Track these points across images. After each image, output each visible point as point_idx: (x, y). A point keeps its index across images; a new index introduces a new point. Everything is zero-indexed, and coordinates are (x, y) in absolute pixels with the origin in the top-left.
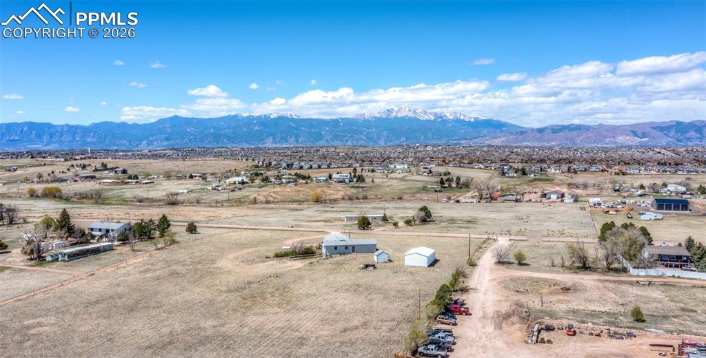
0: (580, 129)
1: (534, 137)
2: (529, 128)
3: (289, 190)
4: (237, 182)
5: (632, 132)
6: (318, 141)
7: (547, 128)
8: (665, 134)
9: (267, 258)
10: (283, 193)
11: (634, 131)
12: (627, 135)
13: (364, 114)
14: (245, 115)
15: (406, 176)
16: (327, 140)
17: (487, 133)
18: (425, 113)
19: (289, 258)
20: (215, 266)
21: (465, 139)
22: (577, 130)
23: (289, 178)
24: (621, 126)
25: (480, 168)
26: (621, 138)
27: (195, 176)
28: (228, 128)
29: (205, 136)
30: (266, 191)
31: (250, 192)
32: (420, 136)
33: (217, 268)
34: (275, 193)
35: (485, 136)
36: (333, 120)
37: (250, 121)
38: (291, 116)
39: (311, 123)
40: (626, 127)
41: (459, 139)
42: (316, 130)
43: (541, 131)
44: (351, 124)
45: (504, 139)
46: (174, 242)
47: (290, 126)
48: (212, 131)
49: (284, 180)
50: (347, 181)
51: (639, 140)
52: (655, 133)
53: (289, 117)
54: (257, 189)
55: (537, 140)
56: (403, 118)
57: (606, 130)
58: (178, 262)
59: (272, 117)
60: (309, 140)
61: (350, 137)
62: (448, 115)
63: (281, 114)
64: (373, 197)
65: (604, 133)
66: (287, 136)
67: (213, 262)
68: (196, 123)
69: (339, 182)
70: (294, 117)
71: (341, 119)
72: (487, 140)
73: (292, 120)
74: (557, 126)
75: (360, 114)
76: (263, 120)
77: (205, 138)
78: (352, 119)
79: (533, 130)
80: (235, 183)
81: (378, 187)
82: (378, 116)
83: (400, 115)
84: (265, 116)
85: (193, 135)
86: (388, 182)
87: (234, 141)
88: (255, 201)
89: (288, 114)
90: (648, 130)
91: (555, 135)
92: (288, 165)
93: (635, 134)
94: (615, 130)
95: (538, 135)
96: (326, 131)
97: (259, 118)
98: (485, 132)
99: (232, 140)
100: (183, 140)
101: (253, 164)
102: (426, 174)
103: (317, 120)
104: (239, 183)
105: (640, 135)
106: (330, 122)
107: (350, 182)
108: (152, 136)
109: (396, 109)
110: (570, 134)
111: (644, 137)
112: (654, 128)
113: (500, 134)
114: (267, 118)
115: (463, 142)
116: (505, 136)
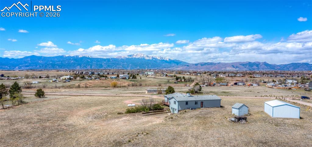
0: (212, 64)
1: (193, 67)
2: (191, 64)
3: (97, 82)
4: (67, 79)
5: (232, 66)
6: (101, 68)
7: (199, 64)
8: (245, 67)
9: (119, 114)
10: (94, 83)
11: (233, 65)
12: (231, 67)
13: (121, 56)
14: (67, 56)
15: (156, 77)
16: (104, 67)
17: (174, 65)
18: (148, 57)
19: (141, 113)
20: (66, 123)
21: (165, 68)
22: (211, 65)
23: (96, 77)
24: (228, 63)
25: (188, 75)
26: (228, 68)
27: (43, 77)
28: (59, 61)
29: (48, 65)
30: (84, 82)
31: (76, 83)
32: (146, 67)
33: (69, 125)
34: (90, 83)
35: (173, 67)
36: (107, 59)
37: (69, 58)
38: (88, 56)
39: (97, 60)
40: (230, 64)
41: (162, 68)
42: (100, 63)
43: (196, 65)
44: (116, 61)
45: (181, 68)
46: (22, 102)
47: (88, 61)
48: (51, 63)
49: (93, 78)
50: (127, 78)
51: (235, 69)
52: (241, 66)
53: (88, 57)
54: (79, 81)
55: (195, 69)
56: (139, 58)
57: (222, 65)
58: (23, 120)
59: (79, 57)
60: (96, 67)
61: (115, 66)
62: (157, 57)
63: (84, 55)
64: (144, 85)
65: (222, 66)
66: (87, 65)
67: (63, 119)
68: (43, 59)
69: (123, 79)
70: (90, 57)
71: (111, 58)
72: (174, 68)
73: (89, 58)
74: (203, 63)
75: (119, 56)
76: (75, 58)
77: (47, 66)
78: (116, 59)
79: (193, 64)
80: (65, 79)
81: (144, 81)
82: (127, 57)
83: (137, 57)
84: (76, 56)
85: (41, 64)
86: (148, 79)
87: (62, 67)
88: (79, 87)
89: (87, 56)
90: (238, 65)
91: (202, 67)
92: (92, 73)
93: (233, 67)
94: (226, 65)
95: (195, 67)
96: (104, 63)
97: (73, 57)
98: (173, 65)
99: (60, 67)
100: (37, 66)
101: (73, 73)
102: (165, 76)
103: (100, 59)
104: (68, 79)
105: (235, 67)
106: (106, 60)
107: (129, 78)
108: (21, 64)
109: (135, 55)
110: (208, 66)
111: (237, 68)
112: (240, 64)
113: (180, 66)
114: (77, 57)
115: (164, 69)
116: (182, 67)
